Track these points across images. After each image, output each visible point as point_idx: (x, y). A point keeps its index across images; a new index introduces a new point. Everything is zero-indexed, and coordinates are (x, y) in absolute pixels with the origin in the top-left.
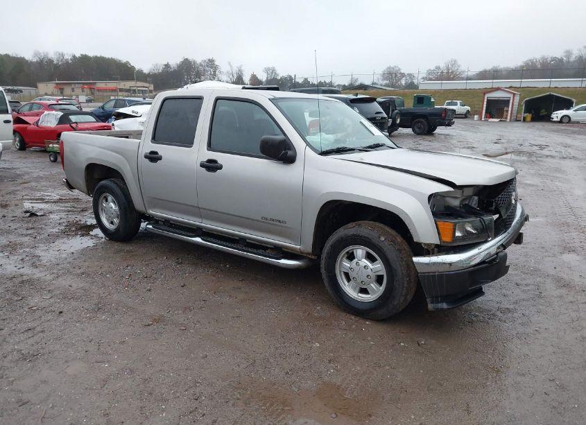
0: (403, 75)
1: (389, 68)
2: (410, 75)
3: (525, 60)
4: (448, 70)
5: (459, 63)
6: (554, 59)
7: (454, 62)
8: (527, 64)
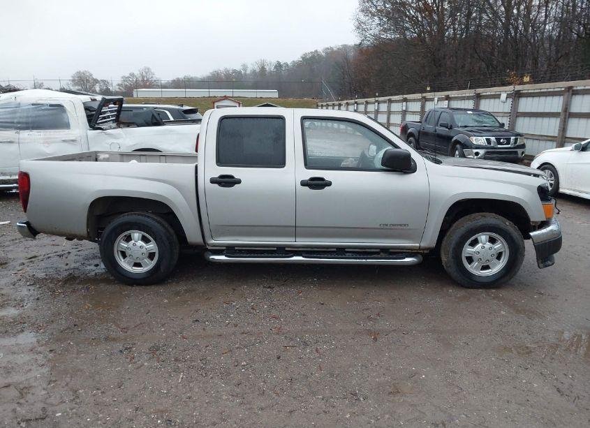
0: (96, 81)
1: (79, 73)
2: (104, 81)
3: (211, 71)
4: (143, 77)
5: (152, 71)
6: (234, 71)
7: (148, 70)
8: (213, 75)
